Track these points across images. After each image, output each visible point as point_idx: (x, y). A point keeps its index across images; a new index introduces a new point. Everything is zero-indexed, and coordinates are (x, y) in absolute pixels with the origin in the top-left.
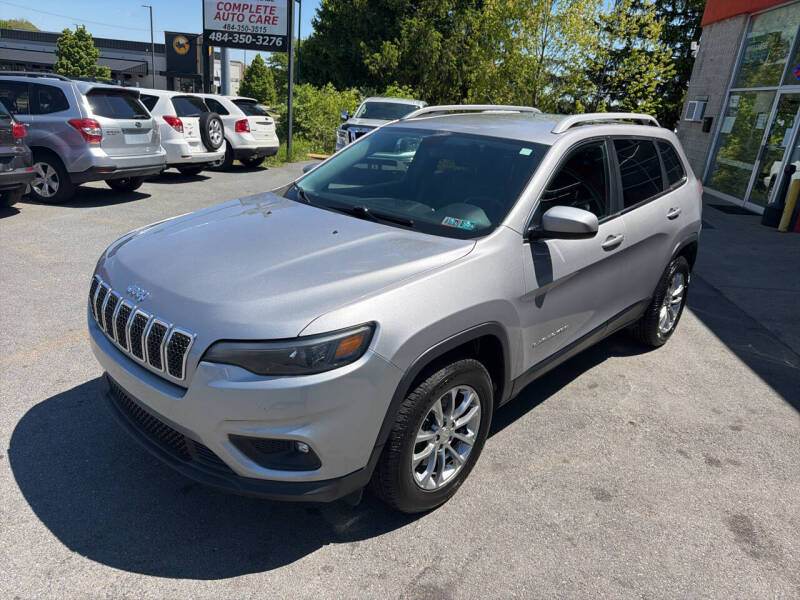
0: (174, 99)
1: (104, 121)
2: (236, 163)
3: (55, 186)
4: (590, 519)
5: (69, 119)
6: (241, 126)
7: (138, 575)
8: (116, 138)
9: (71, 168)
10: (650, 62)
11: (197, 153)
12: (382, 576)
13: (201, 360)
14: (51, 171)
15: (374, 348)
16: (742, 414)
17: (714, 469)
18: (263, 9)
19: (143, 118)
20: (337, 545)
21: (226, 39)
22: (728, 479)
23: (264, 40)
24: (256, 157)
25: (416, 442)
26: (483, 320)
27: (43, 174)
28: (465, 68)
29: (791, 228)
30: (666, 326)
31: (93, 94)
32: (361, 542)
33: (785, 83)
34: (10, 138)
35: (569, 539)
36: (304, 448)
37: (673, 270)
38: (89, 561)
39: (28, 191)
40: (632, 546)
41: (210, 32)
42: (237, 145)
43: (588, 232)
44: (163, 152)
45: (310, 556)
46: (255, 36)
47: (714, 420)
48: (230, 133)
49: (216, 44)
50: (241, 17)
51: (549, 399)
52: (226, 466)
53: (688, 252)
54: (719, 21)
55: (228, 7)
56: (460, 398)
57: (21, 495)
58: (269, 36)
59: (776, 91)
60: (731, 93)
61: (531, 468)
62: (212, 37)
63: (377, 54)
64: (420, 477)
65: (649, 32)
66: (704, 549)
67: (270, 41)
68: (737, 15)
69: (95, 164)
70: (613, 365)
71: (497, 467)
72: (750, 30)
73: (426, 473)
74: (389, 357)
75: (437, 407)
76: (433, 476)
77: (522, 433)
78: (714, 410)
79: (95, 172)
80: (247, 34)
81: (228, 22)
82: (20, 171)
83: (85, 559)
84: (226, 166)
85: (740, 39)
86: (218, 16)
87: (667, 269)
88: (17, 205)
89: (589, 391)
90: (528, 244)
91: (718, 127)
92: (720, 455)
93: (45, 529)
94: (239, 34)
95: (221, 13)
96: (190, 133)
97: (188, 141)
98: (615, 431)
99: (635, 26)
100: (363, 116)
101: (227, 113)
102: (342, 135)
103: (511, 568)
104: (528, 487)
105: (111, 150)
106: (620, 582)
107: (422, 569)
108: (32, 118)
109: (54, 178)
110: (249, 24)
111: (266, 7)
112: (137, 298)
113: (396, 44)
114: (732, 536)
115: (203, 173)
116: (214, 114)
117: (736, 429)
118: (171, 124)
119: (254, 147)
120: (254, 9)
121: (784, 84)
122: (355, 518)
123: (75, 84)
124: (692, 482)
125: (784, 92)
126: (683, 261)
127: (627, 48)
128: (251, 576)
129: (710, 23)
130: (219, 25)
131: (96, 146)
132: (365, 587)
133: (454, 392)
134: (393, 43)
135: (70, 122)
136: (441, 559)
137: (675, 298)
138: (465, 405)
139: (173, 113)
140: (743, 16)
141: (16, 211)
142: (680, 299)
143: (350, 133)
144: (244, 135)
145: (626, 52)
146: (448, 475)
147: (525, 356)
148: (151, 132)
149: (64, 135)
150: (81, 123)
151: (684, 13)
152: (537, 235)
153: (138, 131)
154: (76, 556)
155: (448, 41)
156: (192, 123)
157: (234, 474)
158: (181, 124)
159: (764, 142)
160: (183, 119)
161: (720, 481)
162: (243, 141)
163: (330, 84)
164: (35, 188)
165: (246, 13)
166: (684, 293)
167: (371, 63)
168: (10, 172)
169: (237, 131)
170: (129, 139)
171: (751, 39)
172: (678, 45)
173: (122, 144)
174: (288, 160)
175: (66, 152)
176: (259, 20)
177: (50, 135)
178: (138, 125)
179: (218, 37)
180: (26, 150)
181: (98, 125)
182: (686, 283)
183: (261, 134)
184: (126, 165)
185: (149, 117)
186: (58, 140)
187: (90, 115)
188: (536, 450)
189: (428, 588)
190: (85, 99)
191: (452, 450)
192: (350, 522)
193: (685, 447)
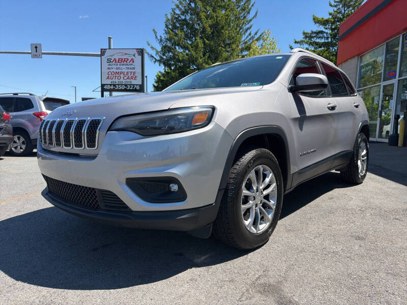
3: (24, 147)
4: (357, 248)
5: (33, 112)
7: (63, 290)
9: (33, 137)
12: (232, 281)
13: (107, 131)
14: (22, 139)
15: (215, 120)
18: (130, 73)
20: (198, 268)
21: (112, 88)
23: (131, 87)
25: (243, 195)
27: (18, 141)
30: (362, 173)
31: (46, 100)
33: (384, 80)
36: (174, 187)
39: (9, 149)
40: (390, 258)
41: (104, 85)
43: (322, 84)
46: (126, 85)
49: (107, 90)
50: (119, 78)
54: (345, 62)
55: (113, 73)
58: (133, 85)
59: (380, 85)
62: (105, 87)
64: (246, 222)
67: (134, 87)
68: (354, 57)
70: (338, 191)
72: (361, 62)
73: (250, 220)
74: (224, 127)
75: (252, 175)
76: (254, 225)
80: (122, 85)
81: (114, 80)
82: (6, 136)
83: (26, 284)
85: (357, 67)
86: (108, 78)
89: (330, 200)
90: (291, 93)
94: (119, 85)
95: (110, 76)
98: (353, 214)
107: (257, 276)
108: (15, 114)
110: (123, 81)
111: (131, 72)
120: (125, 74)
125: (385, 84)
126: (363, 135)
129: (341, 63)
130: (109, 82)
133: (261, 168)
135: (34, 114)
136: (268, 271)
137: (363, 157)
140: (357, 57)
142: (365, 158)
149: (30, 121)
150: (39, 114)
152: (294, 88)
159: (380, 109)
164: (13, 149)
165: (122, 75)
171: (362, 66)
175: (30, 128)
176: (128, 78)
177: (23, 121)
179: (109, 87)
180: (10, 126)
182: (367, 149)
186: (27, 123)
187: (44, 109)
188: (309, 223)
189: (264, 285)
190: (42, 103)
191: (263, 209)
192: (203, 258)
193: (397, 217)
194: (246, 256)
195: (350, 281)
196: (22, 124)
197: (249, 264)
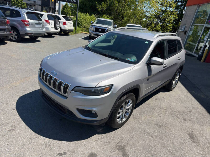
0: (48, 15)
1: (30, 21)
2: (62, 33)
3: (16, 37)
4: (156, 132)
6: (64, 23)
7: (52, 140)
8: (33, 25)
9: (21, 33)
10: (172, 14)
11: (53, 30)
12: (109, 143)
13: (72, 91)
14: (15, 33)
15: (112, 90)
16: (191, 108)
17: (185, 121)
19: (40, 20)
20: (98, 135)
22: (188, 124)
23: (71, 0)
24: (68, 32)
25: (118, 112)
26: (136, 84)
28: (123, 11)
29: (204, 61)
30: (174, 86)
31: (27, 13)
32: (104, 135)
34: (5, 23)
35: (152, 136)
36: (94, 112)
37: (177, 72)
38: (40, 136)
39: (9, 38)
40: (166, 139)
42: (63, 28)
43: (161, 64)
44: (45, 30)
45: (92, 137)
47: (185, 109)
48: (61, 25)
51: (146, 102)
52: (75, 116)
53: (181, 68)
54: (190, 5)
56: (128, 102)
57: (21, 119)
59: (204, 26)
60: (192, 25)
61: (142, 119)
63: (100, 6)
64: (118, 120)
65: (172, 6)
66: (183, 140)
69: (27, 32)
70: (161, 94)
71: (134, 118)
72: (198, 9)
73: (119, 119)
74: (115, 93)
75: (123, 104)
76: (121, 120)
77: (140, 110)
78: (185, 107)
79: (27, 34)
82: (8, 33)
83: (39, 135)
84: (60, 34)
85: (196, 11)
87: (176, 72)
88: (6, 42)
89: (155, 101)
90: (147, 66)
91: (188, 34)
92: (186, 118)
93: (28, 128)
96: (51, 25)
97: (50, 27)
98: (162, 111)
99: (169, 4)
100: (96, 23)
101: (61, 20)
102: (91, 28)
103: (139, 142)
104: (142, 124)
105: (32, 29)
106: (164, 147)
107: (118, 141)
108: (11, 18)
109: (16, 35)
112: (54, 74)
113: (106, 3)
114: (189, 137)
115: (54, 35)
116: (58, 20)
117: (190, 112)
118: (47, 22)
119: (67, 29)
121: (206, 24)
122: (102, 129)
123: (23, 10)
124: (180, 124)
125: (206, 26)
126: (180, 70)
127: (166, 10)
128: (78, 141)
129: (188, 6)
131: (27, 27)
132: (105, 145)
133: (127, 101)
134: (105, 3)
135: (21, 20)
136: (123, 139)
137: (177, 79)
138: (129, 104)
139: (47, 19)
140: (197, 5)
141: (6, 43)
142: (178, 79)
143: (93, 27)
144: (65, 26)
145: (166, 11)
146: (124, 120)
147: (143, 92)
148: (42, 24)
149: (19, 24)
150: (24, 21)
151: (181, 2)
152: (149, 63)
153: (39, 24)
154: (36, 134)
155: (119, 4)
156: (52, 22)
157: (77, 117)
158: (49, 22)
159: (199, 39)
160: (50, 21)
161: (186, 124)
162: (65, 28)
163: (87, 13)
164: (11, 37)
166: (179, 78)
167: (99, 8)
168: (6, 33)
169: (63, 25)
170: (37, 26)
171: (199, 11)
172: (179, 10)
173: (35, 27)
174: (75, 33)
175: (20, 28)
177: (16, 23)
178: (39, 22)
180: (9, 27)
181: (28, 22)
182: (180, 75)
183: (69, 26)
184: (35, 33)
185: (42, 20)
186: (18, 25)
187: (27, 19)
188: (143, 115)
189: (120, 146)
190: (25, 14)
191: (125, 114)
192: (100, 130)
193: (178, 116)
194: (116, 131)
195: (149, 148)
196: (15, 25)
197: (116, 135)
